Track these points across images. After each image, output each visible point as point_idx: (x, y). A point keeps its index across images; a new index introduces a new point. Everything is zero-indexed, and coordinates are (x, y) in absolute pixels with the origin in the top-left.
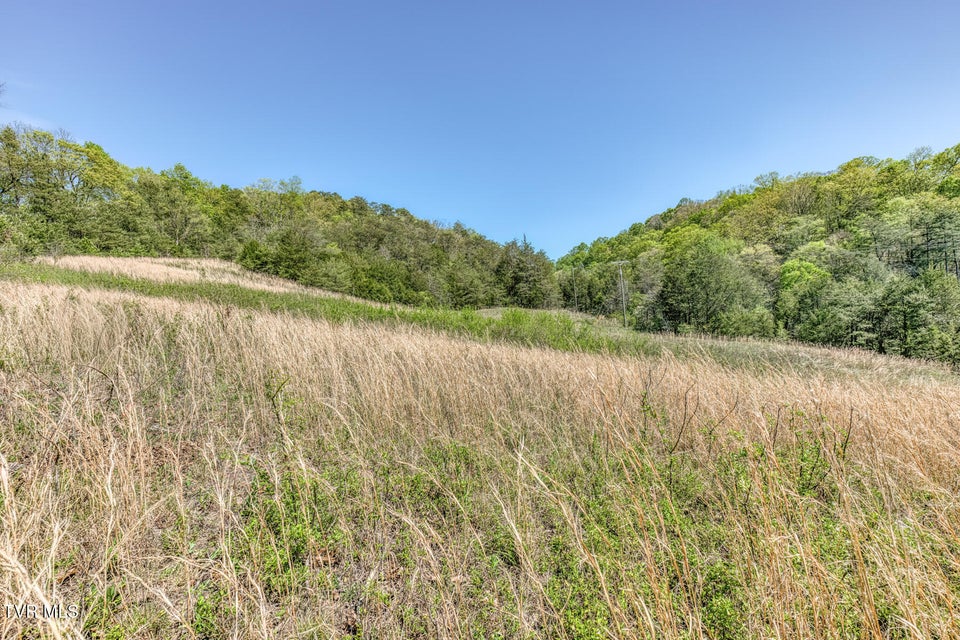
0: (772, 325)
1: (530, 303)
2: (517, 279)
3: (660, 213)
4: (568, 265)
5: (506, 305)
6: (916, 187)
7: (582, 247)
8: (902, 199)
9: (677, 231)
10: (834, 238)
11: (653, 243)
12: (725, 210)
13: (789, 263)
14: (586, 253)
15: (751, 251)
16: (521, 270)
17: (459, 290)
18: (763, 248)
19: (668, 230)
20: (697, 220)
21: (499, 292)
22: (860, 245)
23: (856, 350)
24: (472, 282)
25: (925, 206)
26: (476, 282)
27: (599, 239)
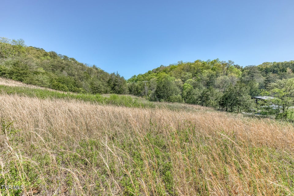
0: (181, 99)
1: (119, 93)
2: (115, 85)
3: (156, 68)
4: (131, 81)
5: (111, 93)
6: (208, 68)
7: (135, 76)
8: (206, 70)
9: (160, 74)
10: (194, 78)
11: (154, 76)
12: (171, 69)
13: (185, 84)
14: (136, 78)
15: (177, 80)
16: (116, 82)
17: (94, 88)
18: (180, 80)
19: (158, 73)
20: (165, 71)
21: (109, 89)
22: (198, 80)
23: (198, 105)
24: (99, 85)
25: (210, 73)
26: (101, 85)
27: (139, 74)
